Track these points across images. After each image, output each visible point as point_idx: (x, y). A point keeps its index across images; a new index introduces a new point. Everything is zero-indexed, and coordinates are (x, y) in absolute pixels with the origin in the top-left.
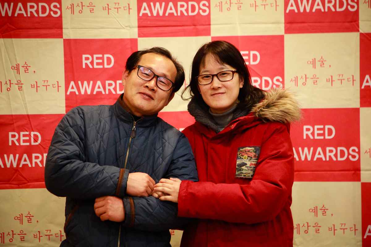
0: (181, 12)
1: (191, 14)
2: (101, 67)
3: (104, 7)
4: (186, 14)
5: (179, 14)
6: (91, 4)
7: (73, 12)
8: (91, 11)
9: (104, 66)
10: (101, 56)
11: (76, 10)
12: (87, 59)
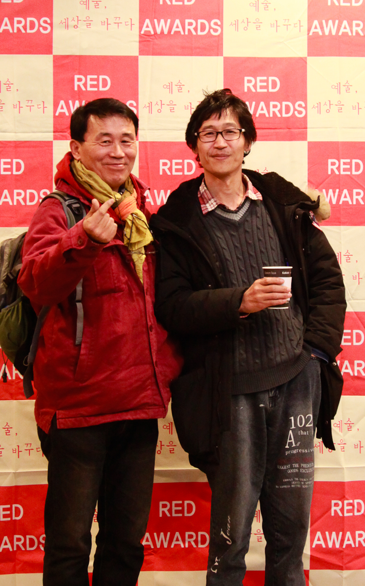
0: (274, 112)
1: (284, 115)
2: (181, 173)
3: (187, 106)
4: (279, 115)
5: (271, 115)
6: (171, 102)
7: (151, 111)
8: (171, 110)
9: (183, 172)
10: (181, 161)
11: (155, 108)
12: (165, 164)
